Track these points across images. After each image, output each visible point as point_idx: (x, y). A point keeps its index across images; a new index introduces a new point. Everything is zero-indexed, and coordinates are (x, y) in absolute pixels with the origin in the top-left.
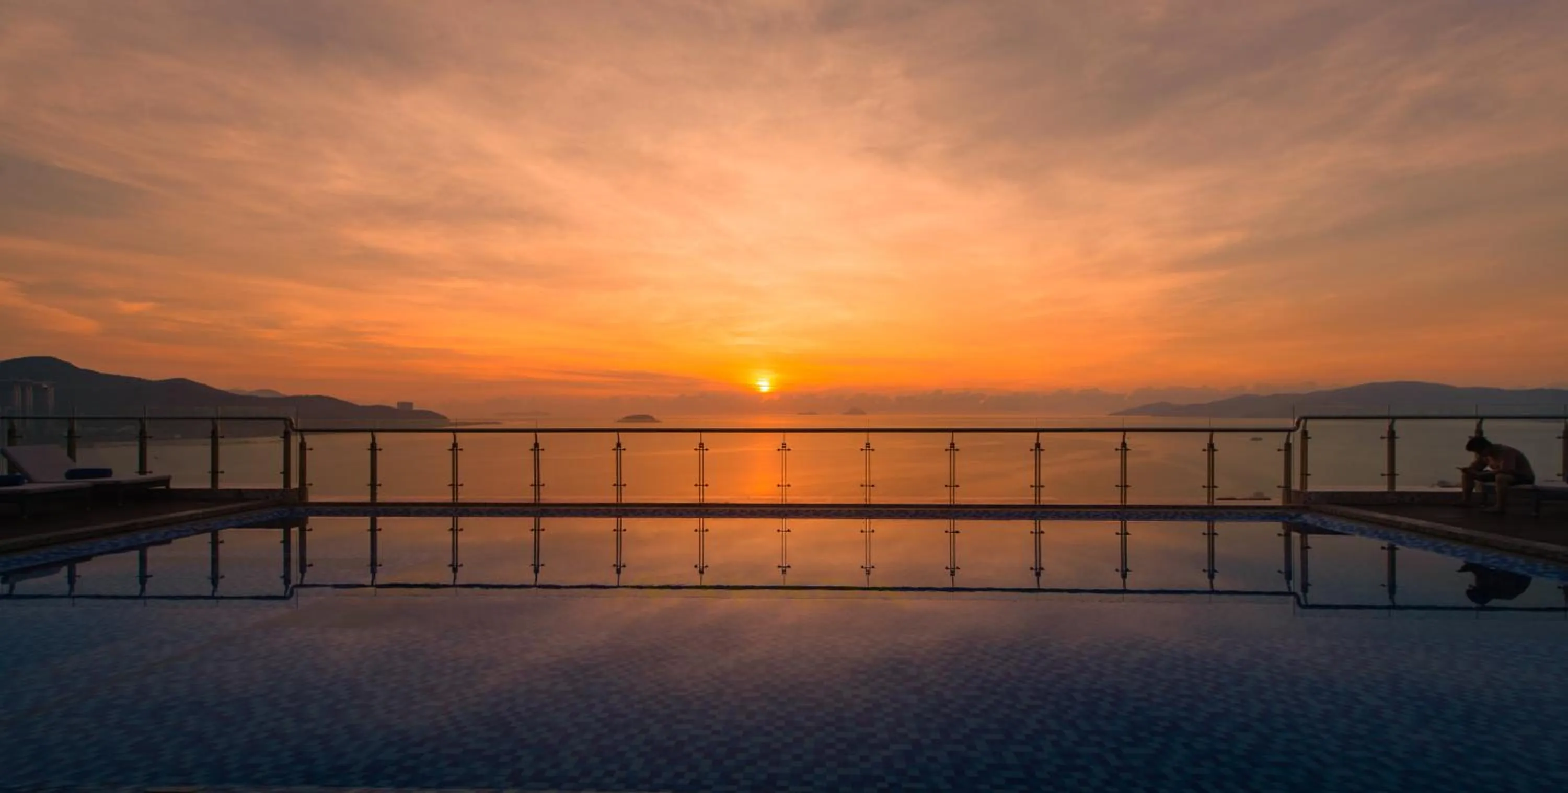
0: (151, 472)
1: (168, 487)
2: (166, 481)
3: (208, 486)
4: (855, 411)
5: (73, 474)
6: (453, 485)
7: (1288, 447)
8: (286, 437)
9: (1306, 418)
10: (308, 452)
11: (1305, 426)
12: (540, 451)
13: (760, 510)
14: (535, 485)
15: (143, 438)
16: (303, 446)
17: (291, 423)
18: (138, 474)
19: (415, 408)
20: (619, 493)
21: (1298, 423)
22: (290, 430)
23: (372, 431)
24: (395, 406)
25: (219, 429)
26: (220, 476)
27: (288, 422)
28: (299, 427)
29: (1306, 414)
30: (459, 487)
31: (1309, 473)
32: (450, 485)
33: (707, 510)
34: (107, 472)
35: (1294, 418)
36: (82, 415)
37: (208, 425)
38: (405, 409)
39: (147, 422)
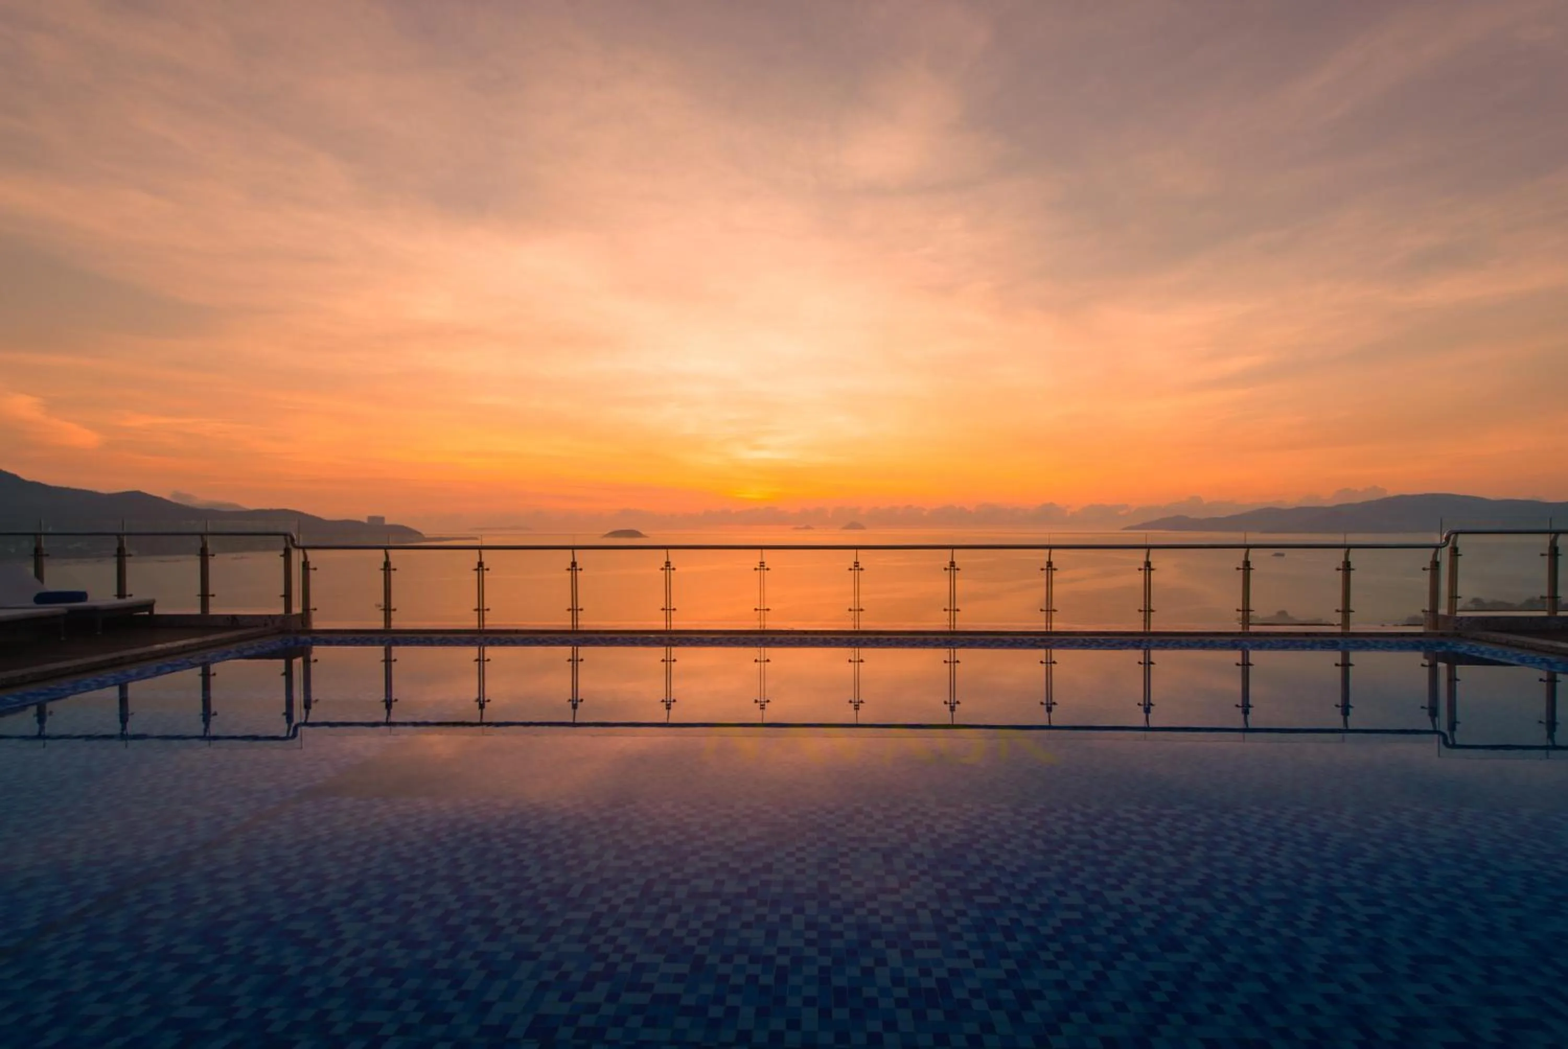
0: (131, 595)
1: (151, 611)
2: (149, 606)
3: (197, 611)
4: (854, 526)
5: (44, 598)
6: (478, 610)
7: (1435, 565)
8: (287, 555)
9: (1457, 533)
10: (312, 572)
11: (1454, 542)
12: (578, 571)
13: (833, 638)
14: (573, 610)
15: (121, 555)
16: (306, 565)
17: (293, 540)
18: (116, 598)
19: (387, 522)
20: (668, 619)
21: (1448, 539)
22: (290, 546)
23: (386, 548)
24: (365, 521)
25: (208, 546)
26: (211, 599)
27: (289, 538)
28: (301, 544)
29: (1456, 528)
30: (486, 612)
31: (1459, 595)
32: (475, 610)
33: (773, 639)
34: (82, 596)
35: (1441, 534)
36: (50, 530)
37: (196, 543)
38: (376, 524)
39: (125, 538)
